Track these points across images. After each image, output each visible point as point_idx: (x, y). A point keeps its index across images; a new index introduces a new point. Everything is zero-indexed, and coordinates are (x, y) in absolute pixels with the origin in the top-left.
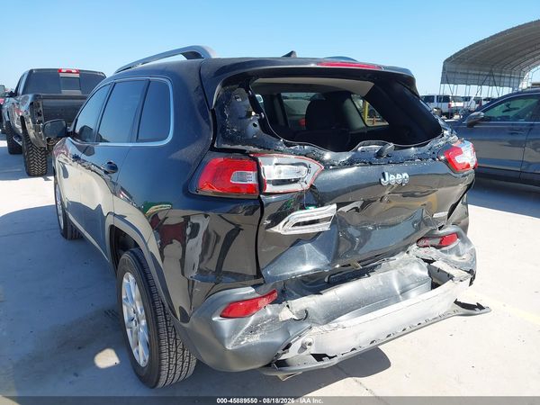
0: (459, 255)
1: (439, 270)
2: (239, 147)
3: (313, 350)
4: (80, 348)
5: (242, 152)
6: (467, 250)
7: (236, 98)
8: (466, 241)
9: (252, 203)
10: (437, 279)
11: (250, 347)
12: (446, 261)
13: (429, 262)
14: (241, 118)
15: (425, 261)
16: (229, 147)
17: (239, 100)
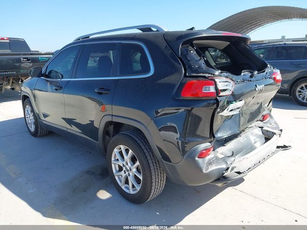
0: (271, 124)
1: (267, 131)
2: (201, 74)
3: (235, 170)
4: (85, 191)
5: (204, 77)
6: (273, 121)
7: (190, 51)
8: (271, 117)
9: (212, 101)
10: (268, 136)
11: (212, 171)
12: (268, 127)
13: (262, 128)
14: (197, 61)
15: (259, 127)
16: (196, 75)
17: (192, 52)
